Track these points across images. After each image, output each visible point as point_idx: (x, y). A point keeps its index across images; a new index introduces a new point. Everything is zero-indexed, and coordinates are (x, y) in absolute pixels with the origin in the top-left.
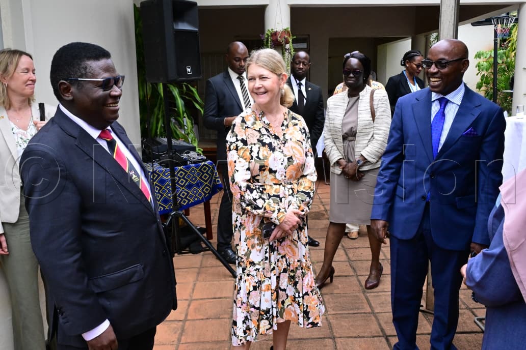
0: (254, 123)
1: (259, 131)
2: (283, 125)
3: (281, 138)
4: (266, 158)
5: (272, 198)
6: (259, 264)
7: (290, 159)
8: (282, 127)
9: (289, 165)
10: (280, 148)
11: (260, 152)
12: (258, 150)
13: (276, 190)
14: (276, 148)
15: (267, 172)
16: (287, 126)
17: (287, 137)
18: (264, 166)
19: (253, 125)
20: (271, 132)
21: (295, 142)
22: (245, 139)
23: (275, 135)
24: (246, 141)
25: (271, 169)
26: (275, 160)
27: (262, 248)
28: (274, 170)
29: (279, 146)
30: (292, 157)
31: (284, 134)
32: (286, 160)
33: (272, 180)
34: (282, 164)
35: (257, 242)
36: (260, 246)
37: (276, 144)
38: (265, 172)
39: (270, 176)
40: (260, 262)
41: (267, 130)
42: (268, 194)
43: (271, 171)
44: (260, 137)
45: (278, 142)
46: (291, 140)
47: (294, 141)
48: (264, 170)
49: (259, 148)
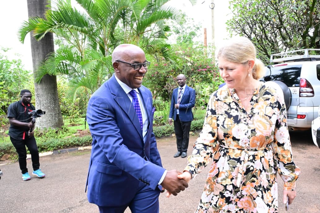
0: (226, 98)
1: (229, 105)
2: (252, 100)
3: (249, 112)
4: (230, 128)
5: (231, 160)
6: (204, 204)
7: (253, 131)
8: (251, 102)
9: (252, 136)
10: (245, 121)
11: (225, 122)
12: (224, 120)
13: (236, 154)
14: (242, 120)
15: (230, 139)
16: (257, 101)
17: (254, 111)
18: (227, 134)
19: (224, 99)
20: (240, 107)
21: (263, 116)
22: (214, 110)
23: (243, 109)
24: (215, 111)
25: (235, 137)
26: (239, 130)
27: (210, 194)
28: (237, 138)
29: (245, 119)
30: (255, 129)
31: (253, 108)
32: (250, 132)
33: (235, 146)
34: (246, 134)
35: (208, 188)
36: (209, 192)
37: (242, 117)
38: (229, 139)
39: (235, 143)
40: (205, 203)
41: (236, 104)
42: (230, 156)
43: (234, 139)
44: (228, 109)
45: (245, 115)
46: (258, 114)
47: (261, 115)
48: (228, 137)
49: (225, 118)
